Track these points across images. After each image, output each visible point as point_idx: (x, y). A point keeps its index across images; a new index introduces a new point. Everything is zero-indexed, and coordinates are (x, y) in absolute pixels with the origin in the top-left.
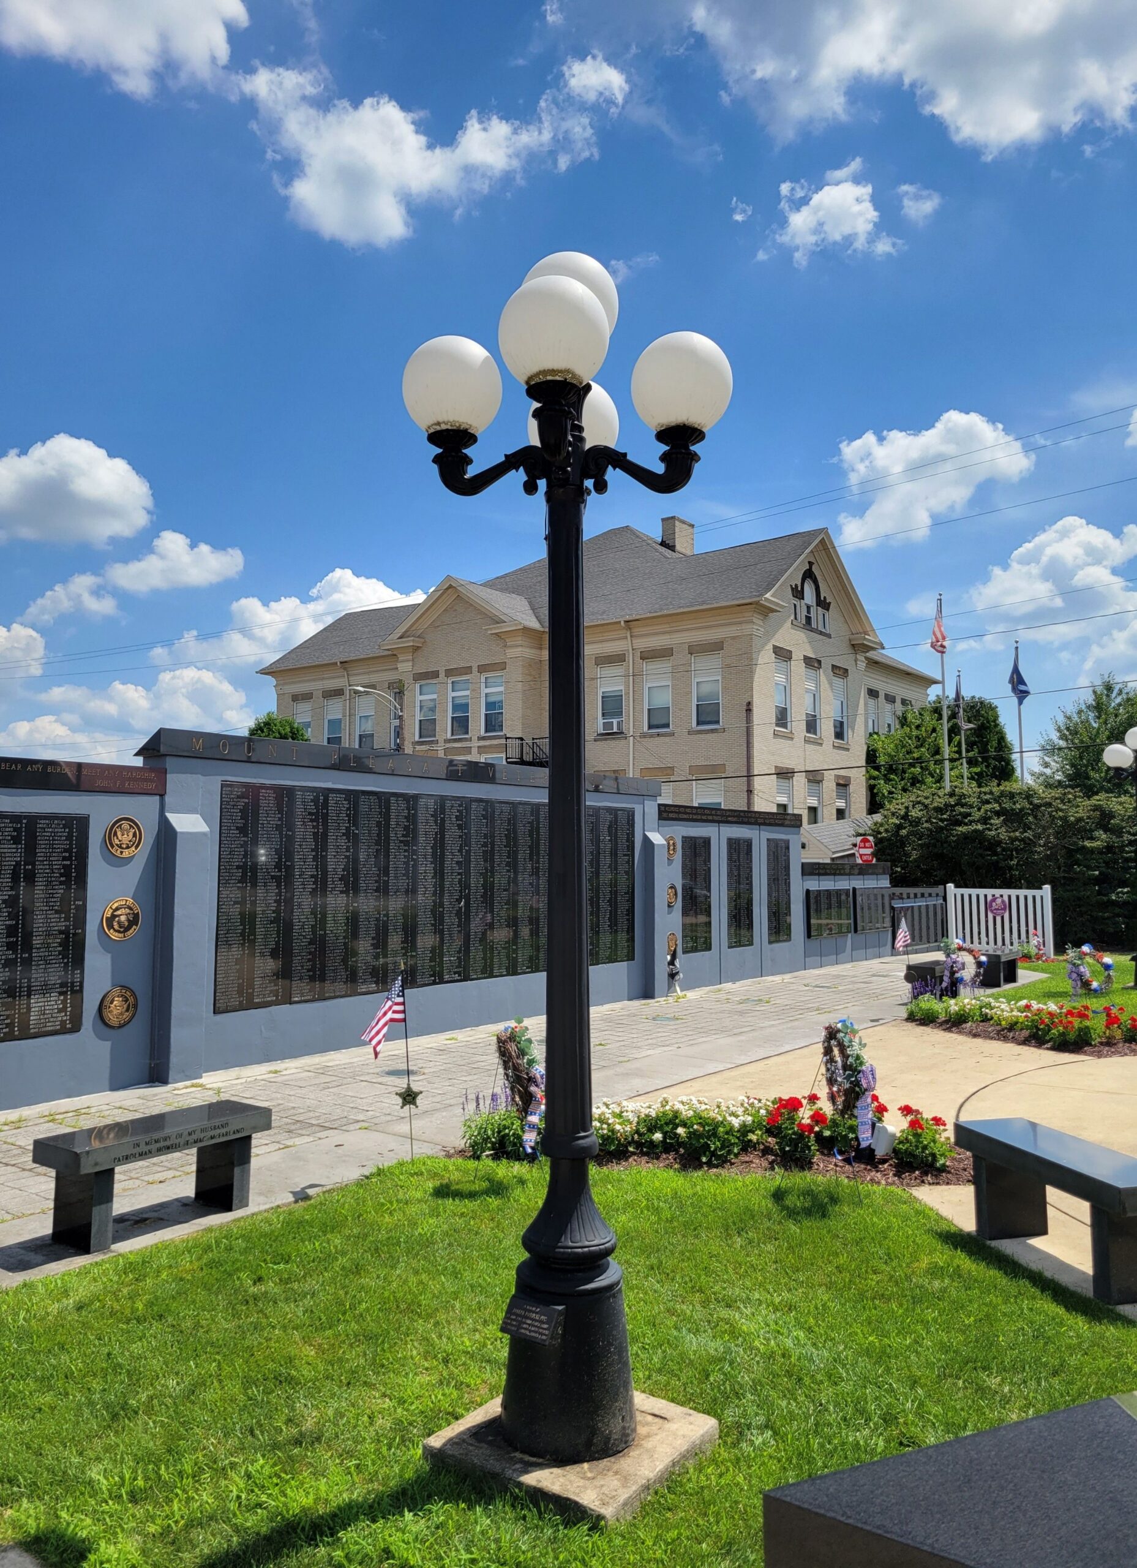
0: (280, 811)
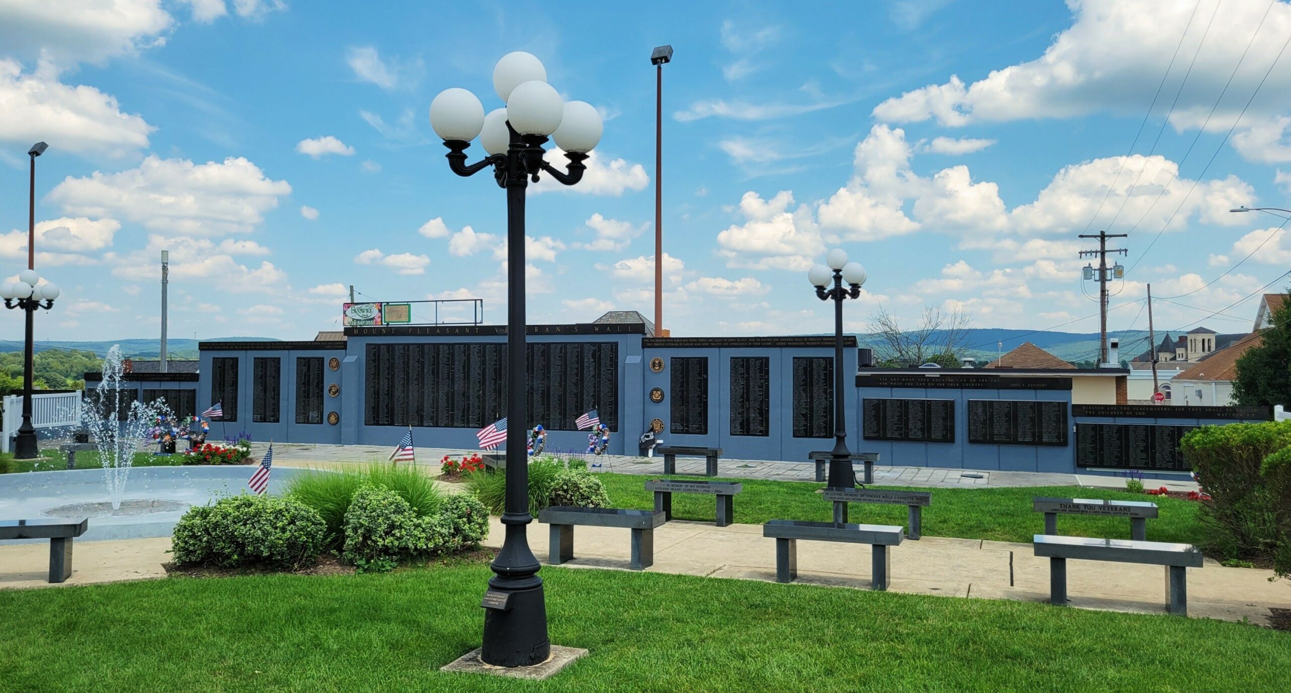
0: (389, 353)
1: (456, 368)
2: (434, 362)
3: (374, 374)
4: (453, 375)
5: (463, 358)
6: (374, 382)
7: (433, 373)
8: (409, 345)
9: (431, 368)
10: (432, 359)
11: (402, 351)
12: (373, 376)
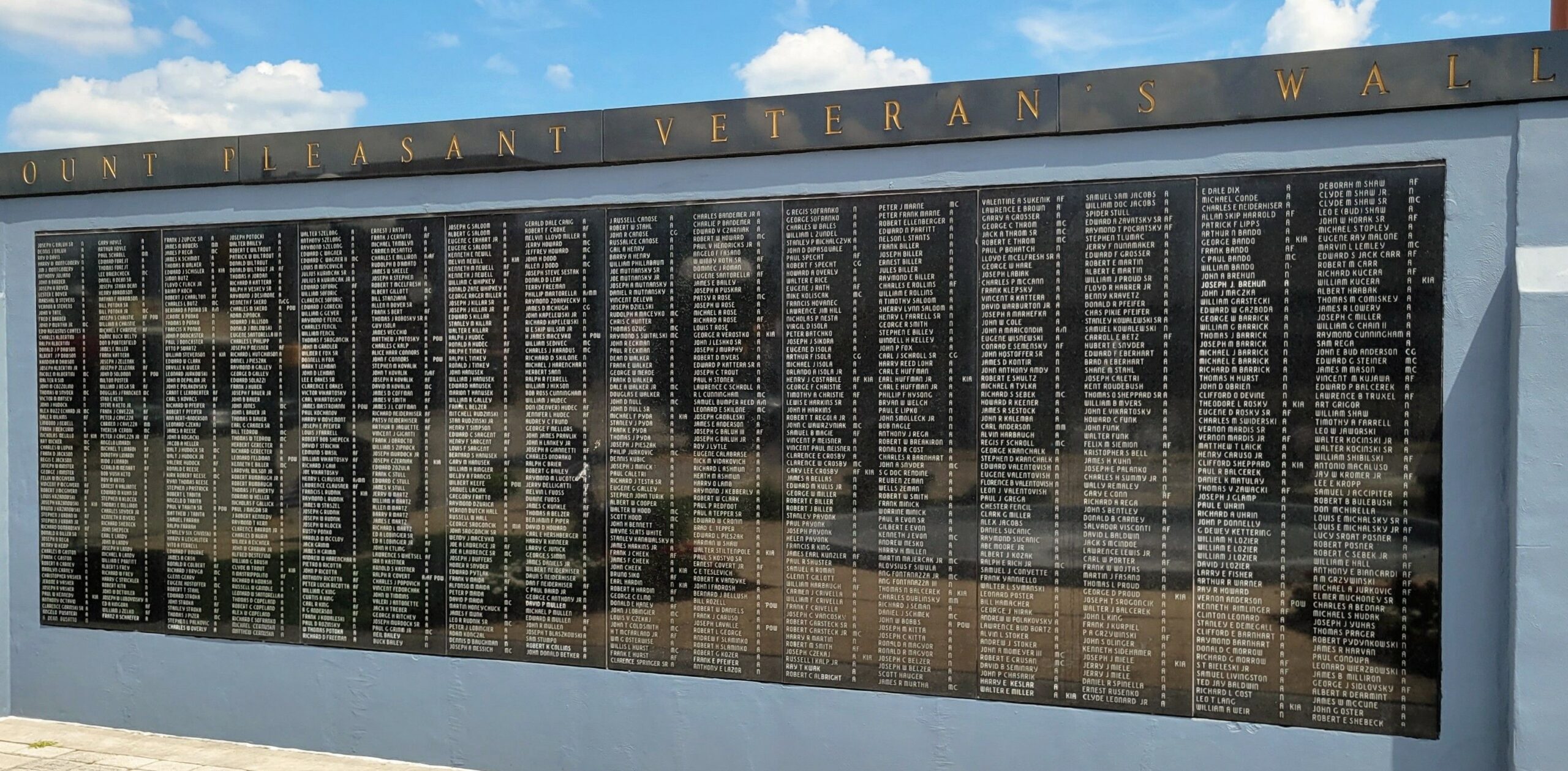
1: (454, 347)
2: (345, 313)
3: (76, 380)
4: (439, 382)
5: (489, 291)
6: (75, 419)
7: (341, 375)
8: (224, 232)
9: (331, 345)
10: (334, 303)
11: (194, 265)
12: (69, 390)
